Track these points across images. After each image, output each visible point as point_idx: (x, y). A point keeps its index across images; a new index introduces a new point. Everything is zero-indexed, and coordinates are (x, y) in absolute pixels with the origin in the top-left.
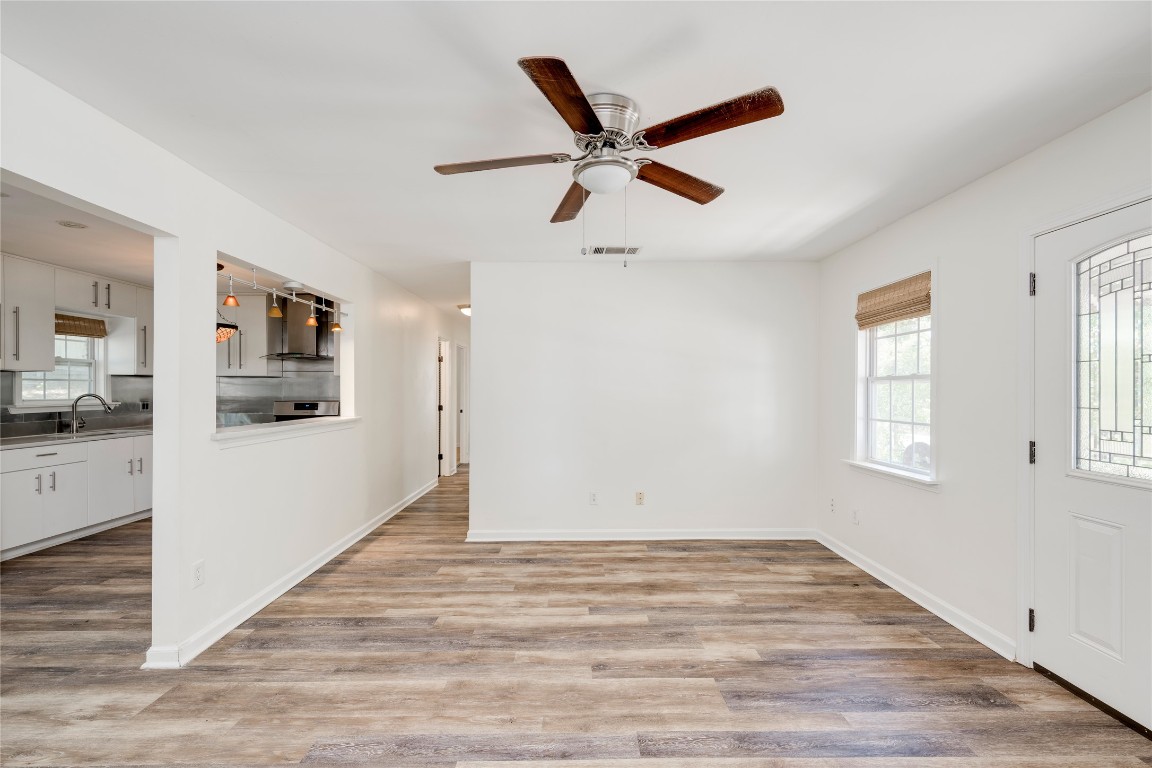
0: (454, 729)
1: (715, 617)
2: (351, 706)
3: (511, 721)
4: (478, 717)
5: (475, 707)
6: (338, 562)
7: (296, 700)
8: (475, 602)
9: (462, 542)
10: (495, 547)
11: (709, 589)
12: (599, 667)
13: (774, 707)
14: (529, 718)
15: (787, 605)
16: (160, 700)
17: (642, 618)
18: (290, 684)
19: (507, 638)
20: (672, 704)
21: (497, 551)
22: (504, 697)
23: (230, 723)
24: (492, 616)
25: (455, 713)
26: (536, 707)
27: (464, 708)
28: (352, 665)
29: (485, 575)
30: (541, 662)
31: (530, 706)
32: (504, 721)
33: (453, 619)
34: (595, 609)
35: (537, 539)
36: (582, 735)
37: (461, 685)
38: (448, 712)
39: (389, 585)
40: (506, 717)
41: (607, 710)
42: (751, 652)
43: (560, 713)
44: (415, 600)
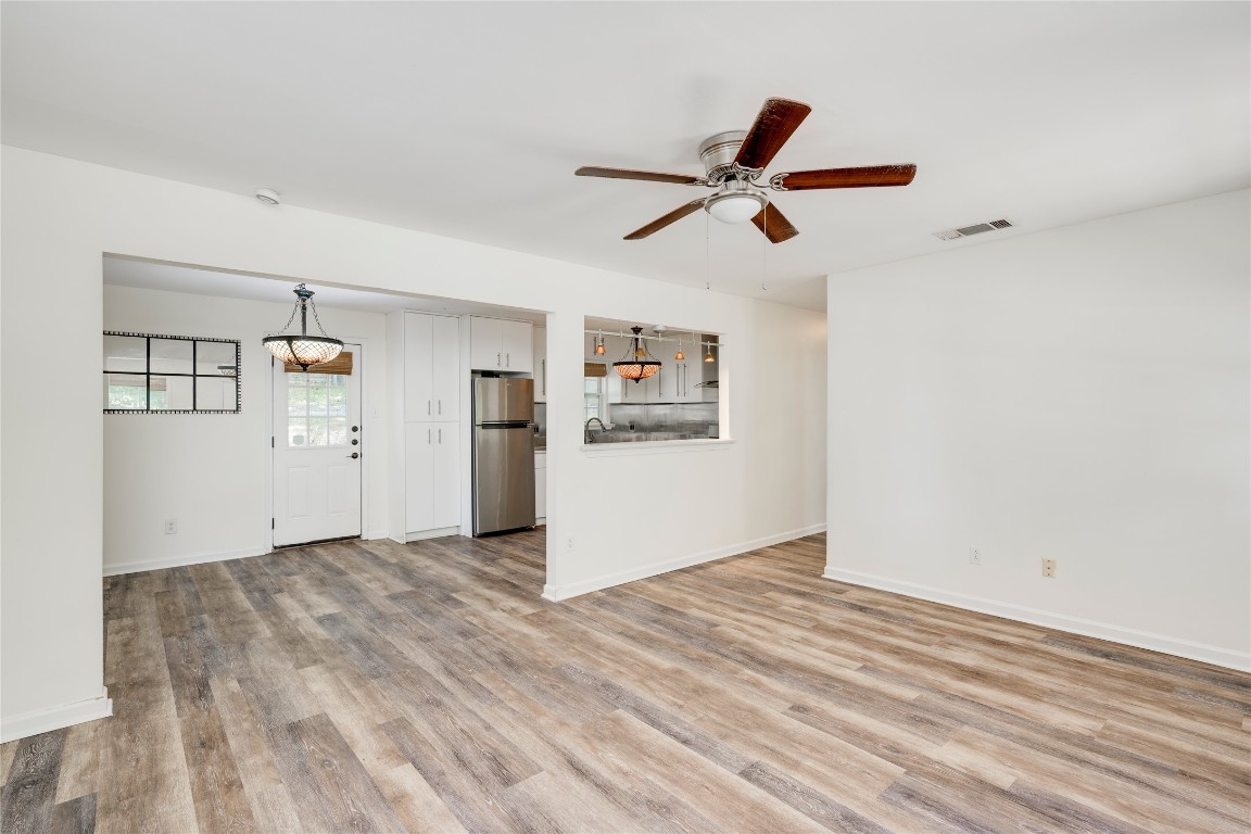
1: (1015, 730)
2: (605, 654)
3: (681, 707)
4: (662, 694)
6: (700, 567)
7: (584, 638)
8: (763, 625)
9: (818, 577)
10: (842, 588)
11: (1067, 705)
12: (799, 709)
13: (940, 824)
14: (694, 711)
15: (1177, 767)
16: (533, 614)
17: (909, 694)
18: (589, 630)
19: (752, 658)
20: (824, 763)
21: (841, 592)
22: (696, 691)
23: (546, 637)
24: (762, 639)
25: (653, 685)
26: (709, 708)
28: (632, 633)
29: (804, 608)
30: (756, 684)
31: (706, 706)
32: (676, 704)
33: (729, 630)
34: (868, 667)
35: (900, 592)
36: (716, 739)
37: (679, 672)
39: (715, 593)
40: (680, 702)
41: (760, 737)
42: (1003, 776)
43: (720, 720)
44: (718, 608)
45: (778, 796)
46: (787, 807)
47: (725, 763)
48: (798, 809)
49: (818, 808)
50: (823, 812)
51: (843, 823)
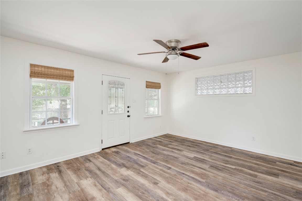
0: (203, 188)
3: (189, 183)
5: (196, 190)
12: (156, 184)
14: (185, 182)
20: (155, 171)
22: (187, 189)
25: (201, 192)
26: (181, 183)
27: (198, 192)
31: (182, 184)
32: (191, 184)
36: (177, 175)
38: (203, 193)
41: (167, 175)
43: (177, 180)
46: (164, 164)
47: (174, 170)
48: (162, 164)
49: (159, 164)
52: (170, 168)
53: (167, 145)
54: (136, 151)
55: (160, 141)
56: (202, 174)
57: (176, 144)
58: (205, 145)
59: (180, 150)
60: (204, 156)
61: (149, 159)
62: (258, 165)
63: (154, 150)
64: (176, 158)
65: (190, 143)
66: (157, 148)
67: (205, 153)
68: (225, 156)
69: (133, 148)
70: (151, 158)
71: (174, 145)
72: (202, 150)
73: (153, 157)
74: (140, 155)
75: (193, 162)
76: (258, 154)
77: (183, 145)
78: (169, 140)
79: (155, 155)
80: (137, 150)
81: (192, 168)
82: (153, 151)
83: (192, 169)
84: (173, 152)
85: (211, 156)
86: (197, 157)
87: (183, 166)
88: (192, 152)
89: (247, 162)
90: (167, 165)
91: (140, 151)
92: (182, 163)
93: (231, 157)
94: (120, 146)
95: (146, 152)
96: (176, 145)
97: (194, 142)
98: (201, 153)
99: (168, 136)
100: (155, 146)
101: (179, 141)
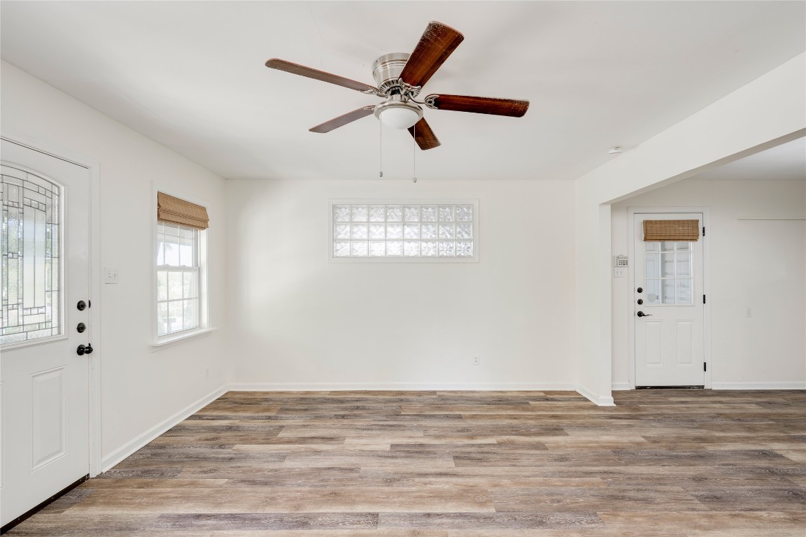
45: (348, 514)
46: (339, 511)
47: (391, 515)
48: (333, 513)
49: (323, 520)
50: (320, 519)
51: (306, 520)
52: (375, 515)
53: (269, 433)
54: (162, 504)
55: (229, 428)
56: (467, 491)
57: (300, 422)
58: (377, 401)
59: (331, 439)
60: (408, 433)
61: (266, 517)
62: (515, 418)
63: (244, 472)
64: (351, 470)
65: (334, 407)
66: (246, 457)
67: (404, 426)
68: (447, 417)
69: (136, 495)
70: (270, 510)
71: (296, 427)
72: (384, 418)
73: (271, 501)
74: (208, 517)
75: (407, 464)
76: (487, 392)
77: (318, 417)
78: (258, 412)
79: (267, 489)
80: (164, 500)
81: (426, 484)
82: (243, 477)
83: (429, 487)
84: (317, 452)
85: (425, 429)
86: (398, 445)
87: (396, 488)
88: (370, 432)
89: (495, 418)
90: (354, 511)
91: (186, 498)
92: (389, 481)
93: (460, 417)
94: (37, 516)
95: (217, 492)
96: (304, 426)
97: (342, 401)
98: (393, 428)
99: (240, 399)
100: (230, 450)
101: (296, 410)
